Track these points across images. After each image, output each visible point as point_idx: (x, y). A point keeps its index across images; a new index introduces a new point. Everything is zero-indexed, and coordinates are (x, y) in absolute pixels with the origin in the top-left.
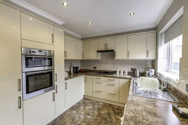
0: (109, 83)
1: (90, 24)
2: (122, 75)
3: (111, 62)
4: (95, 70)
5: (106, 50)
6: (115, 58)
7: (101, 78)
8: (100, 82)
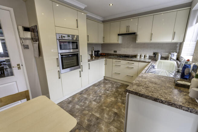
0: (128, 66)
1: (111, 5)
4: (116, 54)
5: (128, 32)
6: (137, 41)
8: (120, 65)
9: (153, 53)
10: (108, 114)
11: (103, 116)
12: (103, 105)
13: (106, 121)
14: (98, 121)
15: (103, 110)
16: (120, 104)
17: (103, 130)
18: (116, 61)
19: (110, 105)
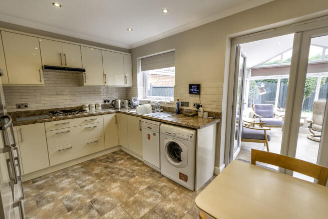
0: (87, 126)
2: (94, 111)
3: (69, 90)
5: (64, 66)
6: (85, 84)
7: (68, 123)
8: (69, 129)
9: (103, 101)
10: (148, 197)
11: (150, 204)
12: (124, 200)
13: (160, 201)
14: (157, 211)
15: (135, 202)
16: (133, 180)
17: (174, 206)
18: (56, 125)
19: (129, 191)
